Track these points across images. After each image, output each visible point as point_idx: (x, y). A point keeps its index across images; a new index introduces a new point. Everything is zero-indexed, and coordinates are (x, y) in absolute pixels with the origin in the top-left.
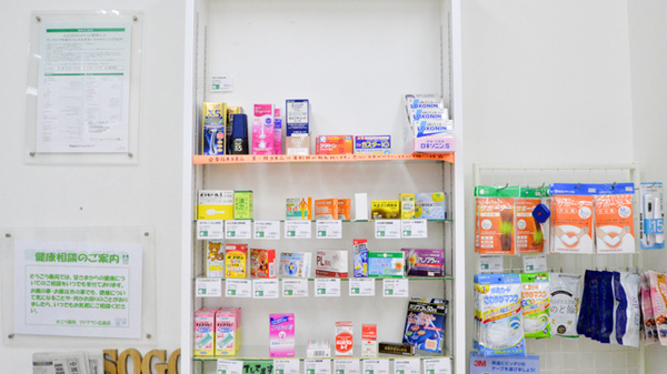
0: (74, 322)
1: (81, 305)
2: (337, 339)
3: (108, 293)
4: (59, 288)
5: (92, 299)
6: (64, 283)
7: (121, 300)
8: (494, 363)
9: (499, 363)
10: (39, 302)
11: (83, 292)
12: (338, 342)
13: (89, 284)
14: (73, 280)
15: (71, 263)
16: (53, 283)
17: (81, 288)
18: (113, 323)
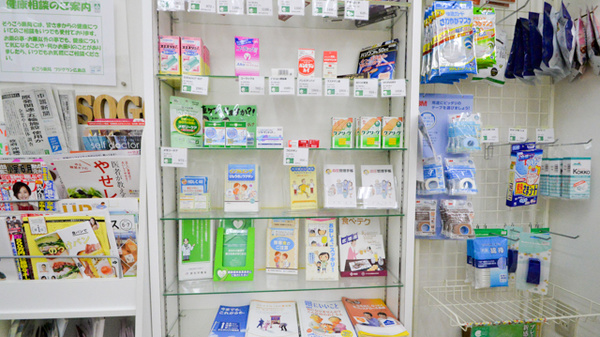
0: (49, 69)
1: (55, 52)
2: (300, 62)
3: (81, 41)
4: (32, 35)
5: (66, 47)
6: (37, 31)
7: (94, 48)
8: (434, 102)
9: (438, 103)
10: (13, 49)
11: (56, 40)
12: (301, 66)
13: (62, 32)
14: (46, 28)
15: (42, 11)
16: (26, 31)
17: (55, 35)
18: (88, 70)
